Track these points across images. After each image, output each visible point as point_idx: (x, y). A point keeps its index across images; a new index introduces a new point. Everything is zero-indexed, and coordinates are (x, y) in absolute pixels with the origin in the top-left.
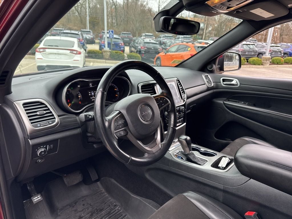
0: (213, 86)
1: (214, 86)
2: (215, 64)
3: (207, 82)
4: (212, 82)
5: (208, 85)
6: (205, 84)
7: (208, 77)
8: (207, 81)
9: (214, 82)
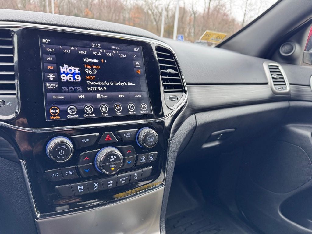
0: (288, 93)
1: (292, 92)
2: (300, 42)
3: (272, 80)
4: (287, 83)
5: (274, 87)
6: (267, 84)
7: (278, 70)
8: (273, 78)
9: (291, 83)
